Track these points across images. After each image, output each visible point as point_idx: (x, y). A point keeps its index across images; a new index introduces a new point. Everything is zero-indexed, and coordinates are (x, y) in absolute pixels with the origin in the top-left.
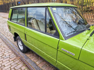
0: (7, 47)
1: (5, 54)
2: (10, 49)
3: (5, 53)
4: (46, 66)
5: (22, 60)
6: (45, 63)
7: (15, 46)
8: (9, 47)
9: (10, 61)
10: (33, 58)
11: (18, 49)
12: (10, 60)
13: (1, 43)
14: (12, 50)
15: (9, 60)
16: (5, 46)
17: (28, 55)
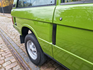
0: (10, 52)
1: (4, 65)
2: (14, 55)
3: (5, 62)
7: (21, 51)
8: (12, 51)
11: (26, 55)
13: (2, 45)
14: (17, 58)
16: (7, 49)
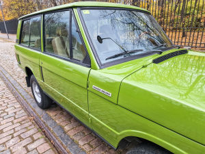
0: (14, 99)
1: (6, 110)
2: (19, 101)
3: (7, 108)
4: (84, 133)
5: (36, 122)
6: (82, 128)
7: (30, 97)
8: (17, 98)
9: (13, 124)
10: (61, 120)
11: (34, 101)
12: (15, 121)
13: (4, 91)
14: (22, 104)
15: (12, 122)
16: (11, 96)
17: (52, 114)
